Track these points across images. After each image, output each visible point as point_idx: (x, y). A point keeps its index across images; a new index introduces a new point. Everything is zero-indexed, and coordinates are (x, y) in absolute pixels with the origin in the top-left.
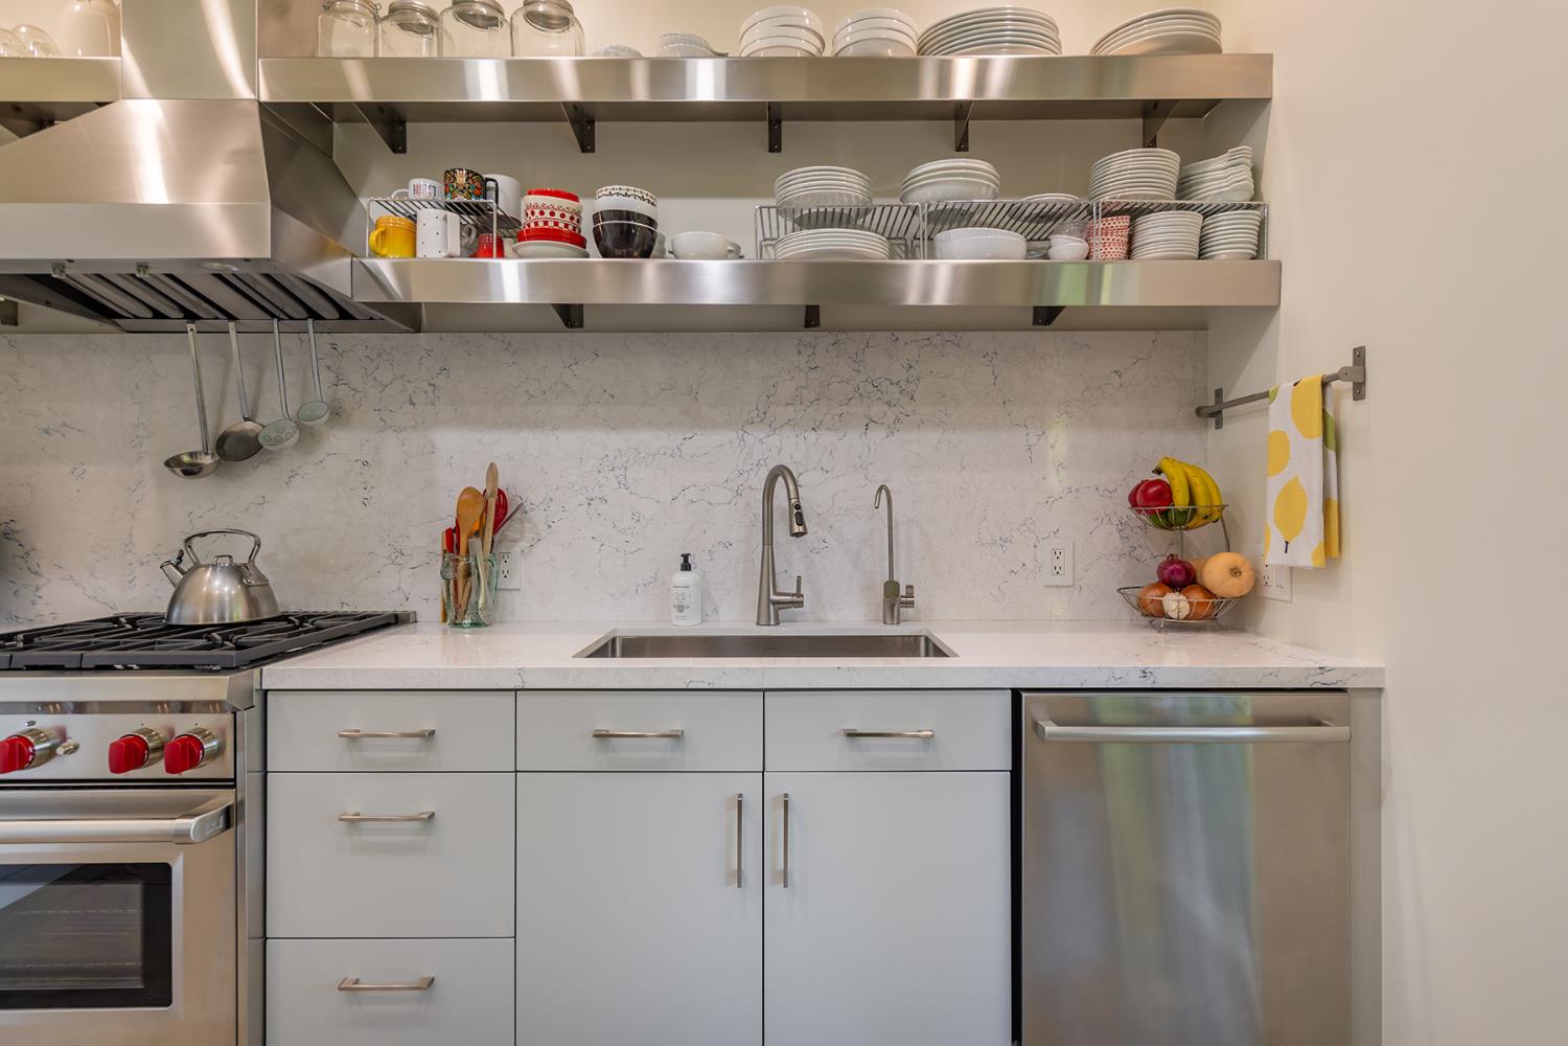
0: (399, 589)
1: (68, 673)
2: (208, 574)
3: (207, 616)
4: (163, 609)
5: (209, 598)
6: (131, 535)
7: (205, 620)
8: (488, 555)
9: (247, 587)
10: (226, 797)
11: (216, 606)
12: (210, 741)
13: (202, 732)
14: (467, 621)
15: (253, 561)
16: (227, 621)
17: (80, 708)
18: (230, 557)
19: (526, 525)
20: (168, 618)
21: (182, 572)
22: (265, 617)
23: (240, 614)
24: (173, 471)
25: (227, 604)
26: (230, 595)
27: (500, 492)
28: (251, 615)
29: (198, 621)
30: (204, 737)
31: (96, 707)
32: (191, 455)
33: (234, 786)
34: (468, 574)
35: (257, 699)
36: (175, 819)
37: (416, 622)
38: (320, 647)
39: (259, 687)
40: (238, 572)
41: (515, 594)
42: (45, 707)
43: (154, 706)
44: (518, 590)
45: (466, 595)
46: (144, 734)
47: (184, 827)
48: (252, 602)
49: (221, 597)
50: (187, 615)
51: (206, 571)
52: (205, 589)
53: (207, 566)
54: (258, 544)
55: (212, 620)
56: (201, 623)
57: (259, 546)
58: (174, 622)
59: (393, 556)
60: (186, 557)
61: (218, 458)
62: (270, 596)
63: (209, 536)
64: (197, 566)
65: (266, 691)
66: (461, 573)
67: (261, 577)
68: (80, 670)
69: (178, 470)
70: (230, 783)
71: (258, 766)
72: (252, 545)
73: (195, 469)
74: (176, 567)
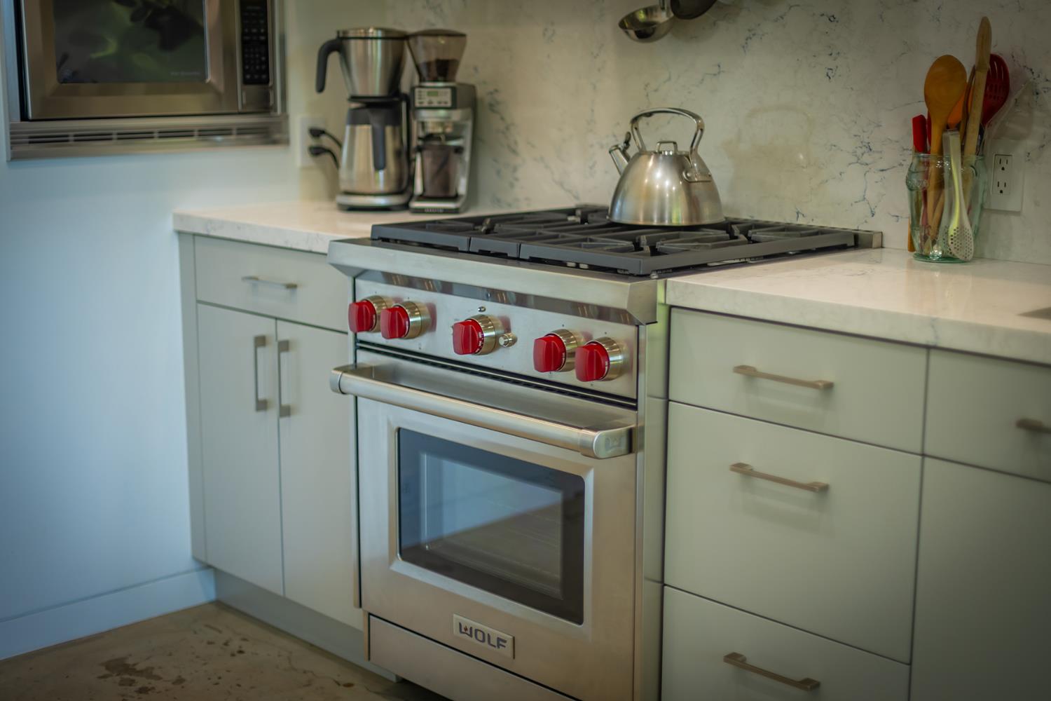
0: (865, 198)
1: (509, 261)
2: (651, 163)
3: (648, 216)
4: (607, 202)
5: (649, 193)
6: (593, 111)
7: (645, 219)
8: (973, 158)
9: (688, 184)
10: (628, 418)
11: (656, 203)
12: (616, 354)
13: (610, 341)
14: (937, 252)
15: (696, 149)
16: (666, 223)
17: (521, 300)
18: (675, 143)
19: (1037, 113)
20: (611, 215)
21: (627, 158)
22: (707, 221)
23: (678, 216)
24: (627, 33)
25: (667, 201)
26: (670, 191)
27: (995, 59)
28: (690, 218)
29: (638, 220)
30: (612, 348)
31: (532, 301)
32: (648, 11)
33: (635, 408)
34: (941, 185)
35: (661, 313)
36: (581, 429)
37: (882, 247)
38: (744, 264)
39: (663, 301)
40: (680, 163)
41: (1014, 219)
42: (495, 295)
43: (577, 308)
44: (1017, 213)
45: (937, 214)
46: (564, 336)
47: (589, 440)
48: (693, 203)
49: (661, 192)
50: (628, 212)
51: (649, 158)
52: (646, 181)
53: (650, 154)
54: (701, 129)
55: (652, 220)
56: (641, 222)
57: (702, 130)
58: (616, 219)
59: (859, 152)
60: (632, 142)
61: (672, 15)
62: (714, 196)
63: (656, 115)
64: (642, 152)
65: (671, 307)
66: (933, 181)
67: (704, 170)
68: (518, 260)
69: (632, 32)
70: (630, 403)
71: (660, 391)
72: (695, 129)
73: (649, 30)
74: (624, 152)
